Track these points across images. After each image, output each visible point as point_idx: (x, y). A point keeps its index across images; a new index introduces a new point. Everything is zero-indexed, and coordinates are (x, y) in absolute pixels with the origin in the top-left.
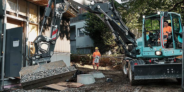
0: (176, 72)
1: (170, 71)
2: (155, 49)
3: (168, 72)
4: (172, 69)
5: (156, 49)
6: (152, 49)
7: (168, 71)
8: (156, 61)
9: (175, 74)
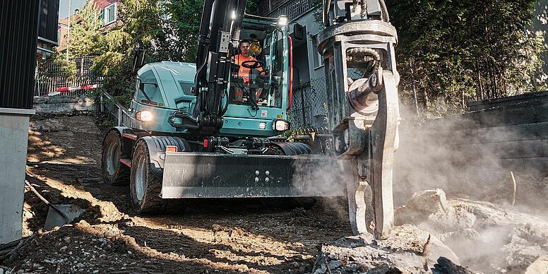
0: (275, 181)
1: (262, 176)
2: (264, 114)
3: (257, 179)
4: (267, 172)
5: (266, 114)
6: (253, 113)
7: (256, 176)
8: (223, 144)
9: (272, 184)
